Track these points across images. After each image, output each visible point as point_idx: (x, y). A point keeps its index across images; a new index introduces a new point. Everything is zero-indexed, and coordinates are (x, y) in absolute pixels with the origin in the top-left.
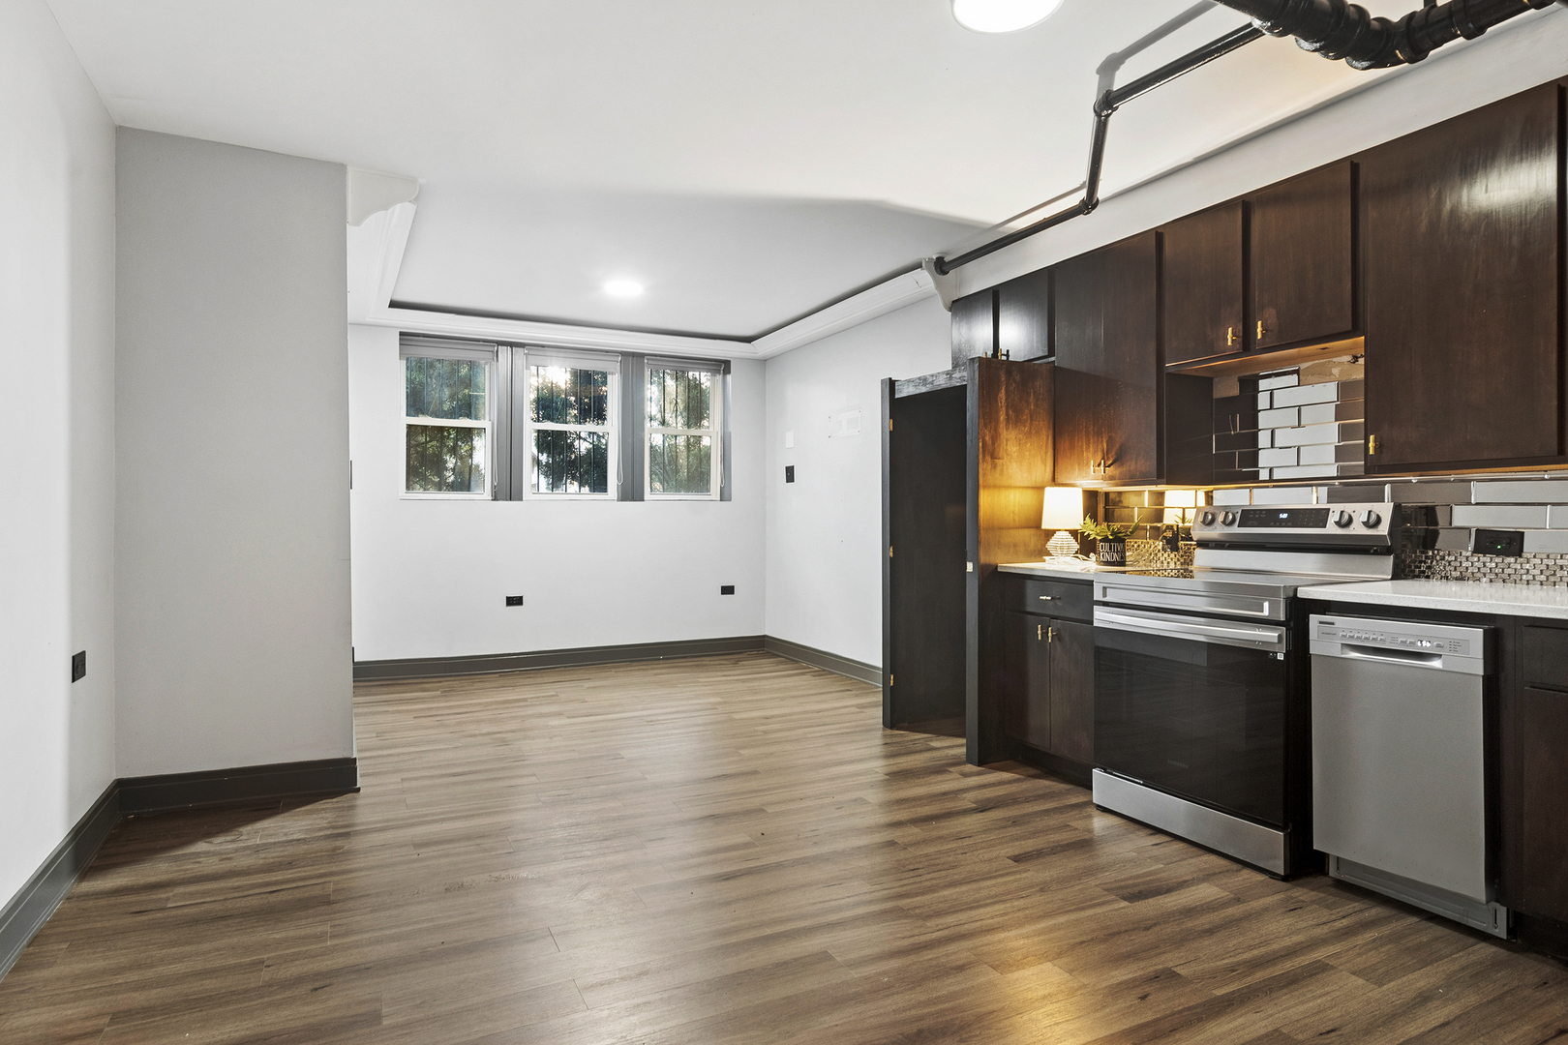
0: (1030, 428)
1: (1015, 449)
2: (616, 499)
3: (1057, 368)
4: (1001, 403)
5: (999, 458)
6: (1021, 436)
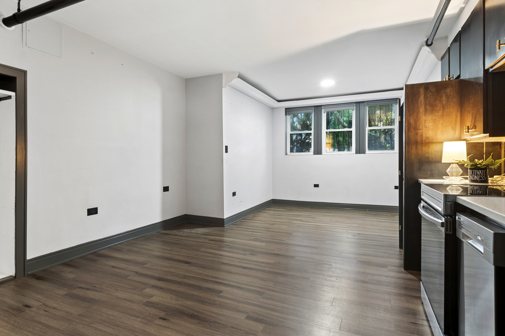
1: (431, 124)
2: (355, 153)
3: (461, 80)
4: (421, 103)
5: (419, 130)
6: (436, 118)
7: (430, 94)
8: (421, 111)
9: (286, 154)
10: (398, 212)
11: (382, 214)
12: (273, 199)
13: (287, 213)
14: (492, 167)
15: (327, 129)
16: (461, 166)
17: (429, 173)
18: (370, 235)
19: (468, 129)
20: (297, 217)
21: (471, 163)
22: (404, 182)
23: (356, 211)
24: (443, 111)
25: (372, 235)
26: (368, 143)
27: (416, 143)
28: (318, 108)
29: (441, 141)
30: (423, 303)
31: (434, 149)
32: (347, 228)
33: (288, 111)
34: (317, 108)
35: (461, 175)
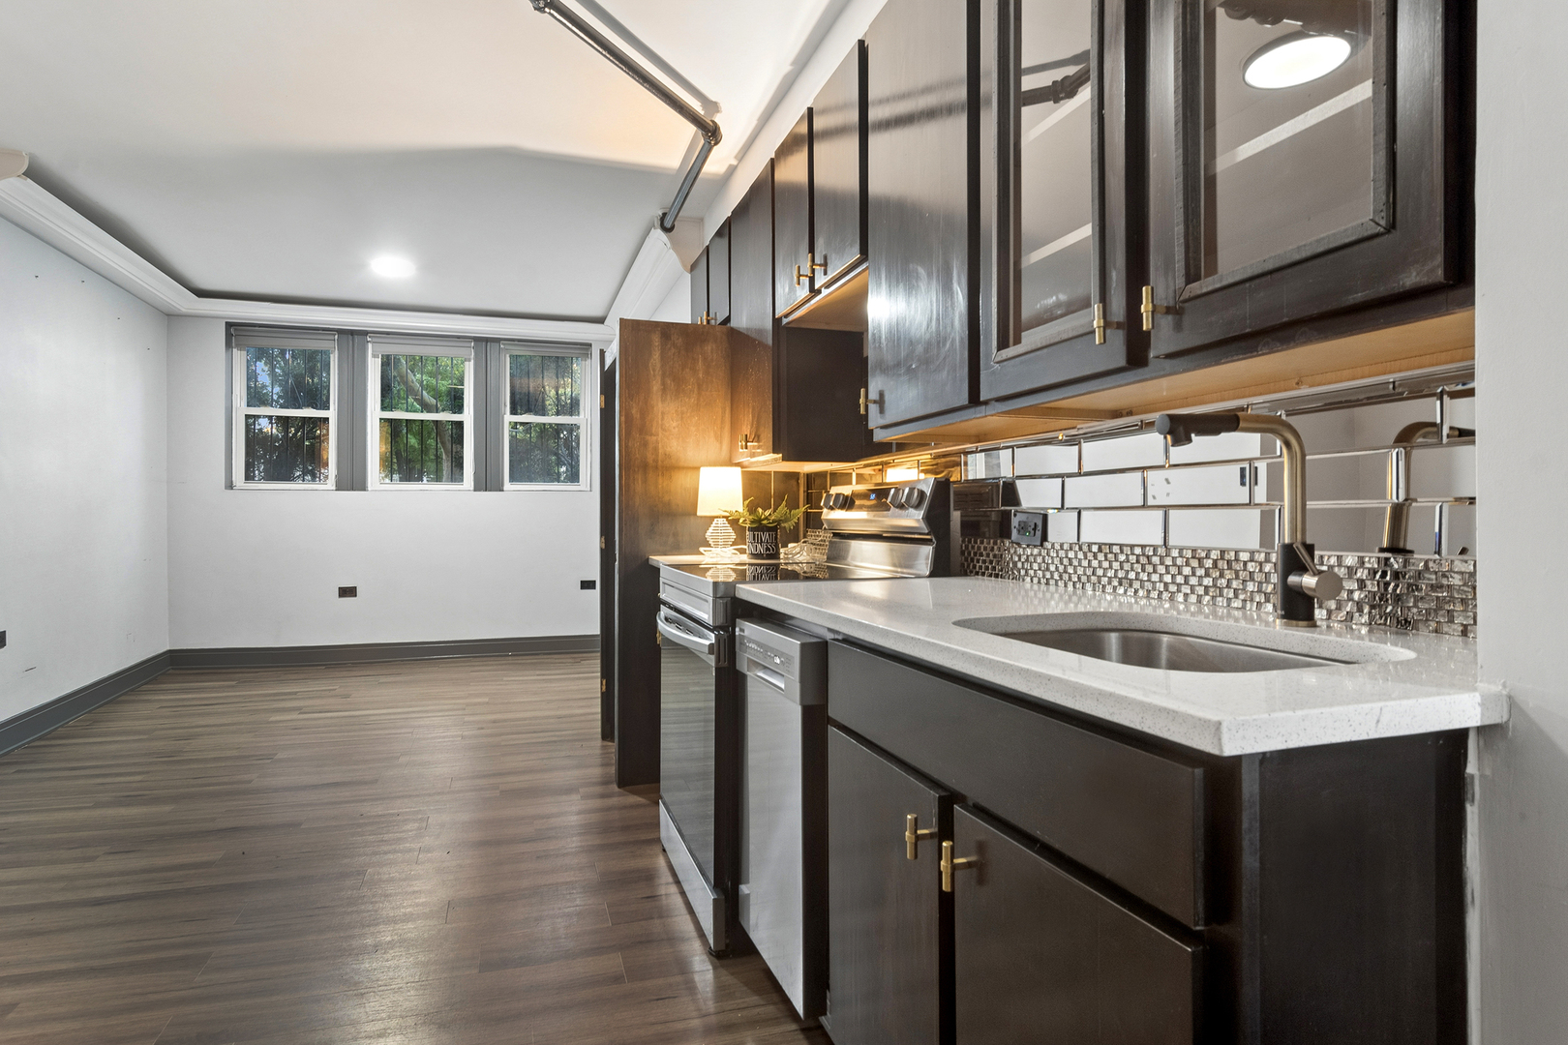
0: (698, 399)
1: (675, 424)
2: (472, 488)
3: (732, 329)
4: (654, 371)
5: (651, 435)
6: (684, 409)
7: (673, 350)
8: (655, 388)
9: (230, 486)
10: (599, 649)
11: (549, 660)
12: (170, 651)
13: (238, 694)
14: (786, 525)
15: (384, 408)
16: (734, 522)
17: (671, 540)
18: (525, 719)
19: (747, 441)
20: (283, 700)
21: (751, 517)
22: (617, 563)
23: (475, 659)
24: (699, 394)
25: (530, 719)
26: (510, 461)
27: (645, 467)
28: (352, 338)
29: (695, 465)
30: (664, 850)
31: (681, 481)
32: (459, 710)
33: (236, 332)
34: (350, 337)
35: (734, 544)
